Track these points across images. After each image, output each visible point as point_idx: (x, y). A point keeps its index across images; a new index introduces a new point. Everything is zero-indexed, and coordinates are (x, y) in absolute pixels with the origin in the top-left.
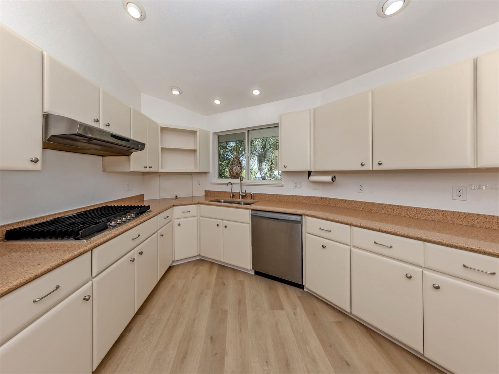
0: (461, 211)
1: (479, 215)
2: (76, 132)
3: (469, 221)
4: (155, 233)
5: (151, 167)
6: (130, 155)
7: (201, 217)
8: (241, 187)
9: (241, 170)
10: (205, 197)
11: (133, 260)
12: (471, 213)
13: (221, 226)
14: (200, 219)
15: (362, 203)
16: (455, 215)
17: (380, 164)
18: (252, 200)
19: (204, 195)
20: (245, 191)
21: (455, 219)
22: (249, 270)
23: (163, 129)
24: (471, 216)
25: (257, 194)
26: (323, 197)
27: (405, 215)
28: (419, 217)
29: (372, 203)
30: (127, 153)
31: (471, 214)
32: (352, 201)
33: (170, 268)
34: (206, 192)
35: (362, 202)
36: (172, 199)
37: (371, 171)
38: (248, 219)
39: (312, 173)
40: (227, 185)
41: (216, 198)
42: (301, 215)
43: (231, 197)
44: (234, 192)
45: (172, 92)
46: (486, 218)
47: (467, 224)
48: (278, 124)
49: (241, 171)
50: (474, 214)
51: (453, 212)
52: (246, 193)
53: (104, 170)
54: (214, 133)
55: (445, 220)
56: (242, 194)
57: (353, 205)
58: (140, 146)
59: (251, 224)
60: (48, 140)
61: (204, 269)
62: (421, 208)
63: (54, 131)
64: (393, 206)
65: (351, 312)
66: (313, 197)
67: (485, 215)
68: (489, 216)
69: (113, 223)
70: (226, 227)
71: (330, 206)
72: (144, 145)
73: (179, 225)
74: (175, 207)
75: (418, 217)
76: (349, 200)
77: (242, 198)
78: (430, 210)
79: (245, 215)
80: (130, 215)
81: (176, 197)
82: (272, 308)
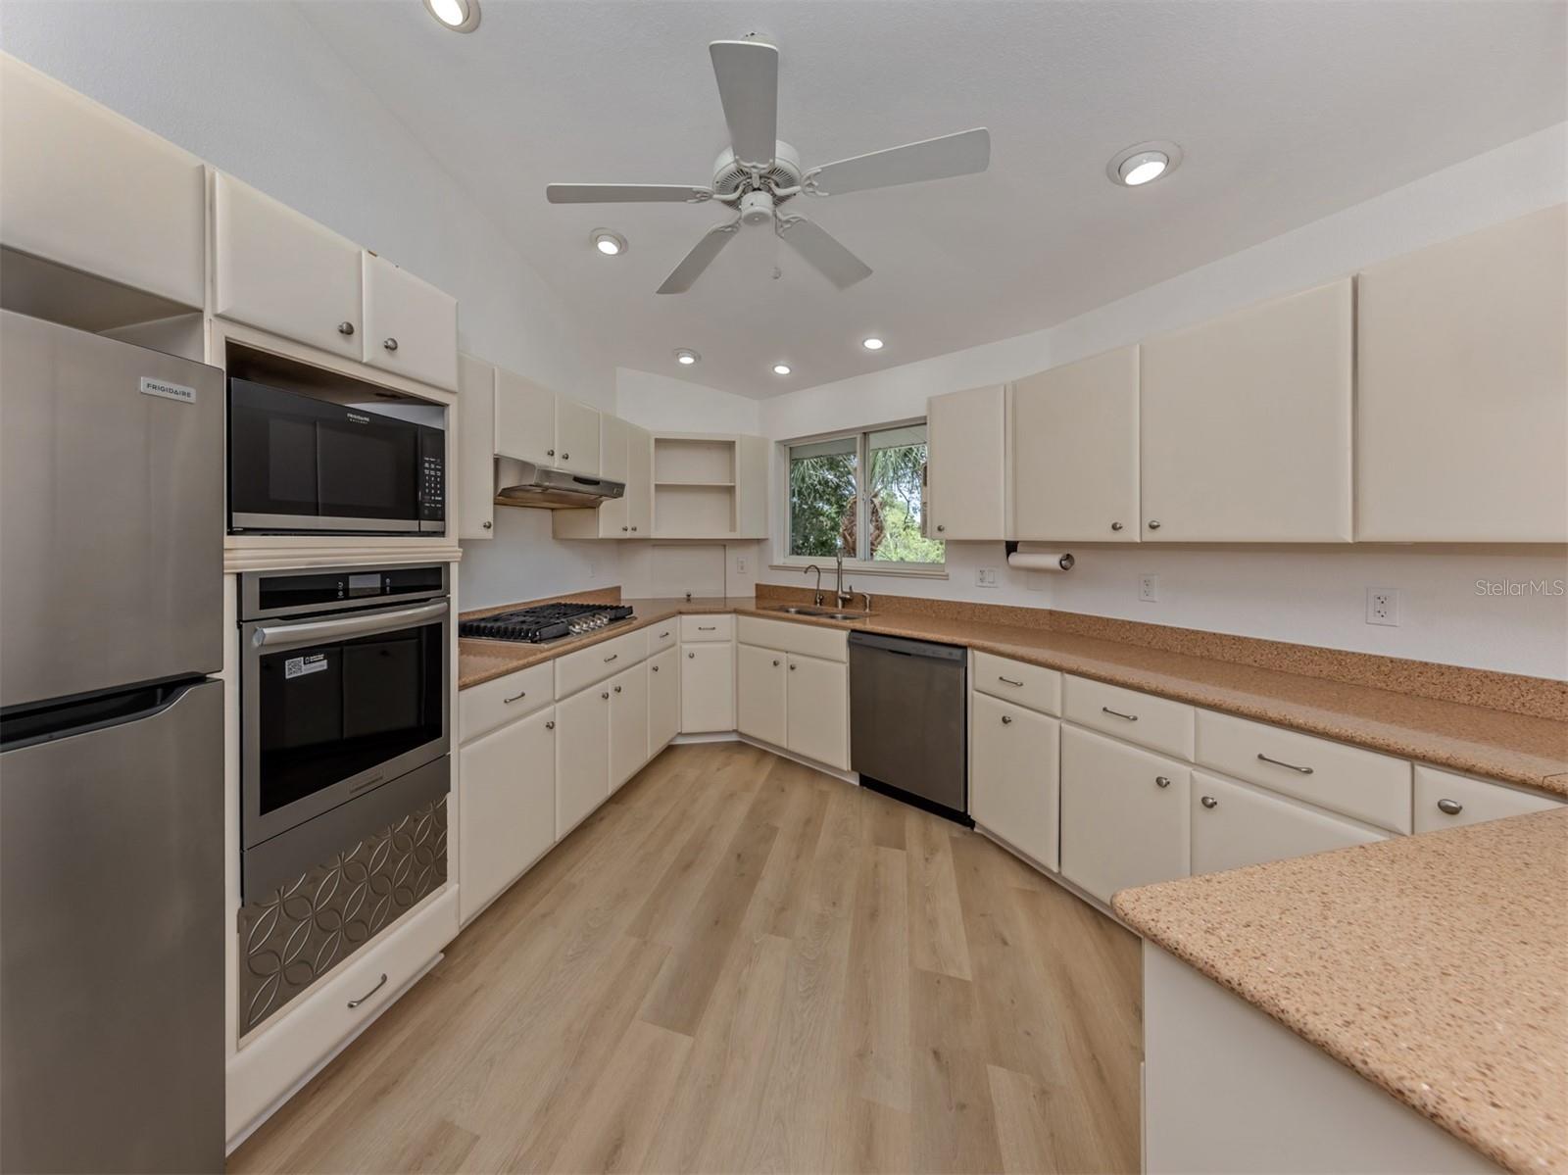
0: (1382, 655)
1: (1426, 664)
2: (533, 483)
3: (1401, 680)
4: (640, 662)
5: (634, 529)
6: (598, 507)
7: (741, 643)
8: (839, 578)
9: (877, 532)
10: (756, 601)
11: (606, 696)
12: (1407, 660)
13: (784, 666)
14: (737, 647)
15: (1147, 630)
16: (1369, 663)
17: (1153, 527)
18: (867, 610)
19: (754, 595)
20: (851, 588)
21: (1368, 674)
22: (843, 771)
23: (661, 443)
24: (1405, 667)
25: (881, 596)
26: (1055, 611)
27: (1249, 660)
28: (1284, 668)
29: (1172, 628)
30: (592, 505)
31: (1406, 662)
32: (1124, 623)
33: (670, 749)
34: (758, 587)
35: (1147, 624)
36: (678, 600)
37: (1137, 543)
38: (843, 653)
39: (1020, 547)
40: (806, 572)
41: (776, 604)
42: (964, 648)
43: (816, 603)
44: (825, 591)
45: (678, 359)
46: (1443, 674)
47: (1397, 688)
48: (925, 418)
49: (879, 536)
50: (1414, 662)
51: (1365, 655)
52: (851, 593)
53: (555, 536)
54: (779, 442)
55: (1344, 676)
56: (844, 595)
57: (1128, 634)
58: (616, 490)
59: (848, 664)
60: (499, 495)
61: (743, 763)
62: (1288, 644)
63: (507, 482)
64: (1221, 637)
65: (1060, 873)
66: (1028, 609)
67: (1440, 666)
68: (1449, 667)
69: (577, 627)
70: (792, 668)
71: (1071, 634)
72: (621, 486)
73: (692, 656)
74: (684, 617)
75: (1280, 666)
76: (1116, 620)
77: (843, 607)
78: (1310, 649)
79: (835, 641)
80: (600, 619)
81: (689, 596)
82: (879, 841)
